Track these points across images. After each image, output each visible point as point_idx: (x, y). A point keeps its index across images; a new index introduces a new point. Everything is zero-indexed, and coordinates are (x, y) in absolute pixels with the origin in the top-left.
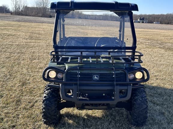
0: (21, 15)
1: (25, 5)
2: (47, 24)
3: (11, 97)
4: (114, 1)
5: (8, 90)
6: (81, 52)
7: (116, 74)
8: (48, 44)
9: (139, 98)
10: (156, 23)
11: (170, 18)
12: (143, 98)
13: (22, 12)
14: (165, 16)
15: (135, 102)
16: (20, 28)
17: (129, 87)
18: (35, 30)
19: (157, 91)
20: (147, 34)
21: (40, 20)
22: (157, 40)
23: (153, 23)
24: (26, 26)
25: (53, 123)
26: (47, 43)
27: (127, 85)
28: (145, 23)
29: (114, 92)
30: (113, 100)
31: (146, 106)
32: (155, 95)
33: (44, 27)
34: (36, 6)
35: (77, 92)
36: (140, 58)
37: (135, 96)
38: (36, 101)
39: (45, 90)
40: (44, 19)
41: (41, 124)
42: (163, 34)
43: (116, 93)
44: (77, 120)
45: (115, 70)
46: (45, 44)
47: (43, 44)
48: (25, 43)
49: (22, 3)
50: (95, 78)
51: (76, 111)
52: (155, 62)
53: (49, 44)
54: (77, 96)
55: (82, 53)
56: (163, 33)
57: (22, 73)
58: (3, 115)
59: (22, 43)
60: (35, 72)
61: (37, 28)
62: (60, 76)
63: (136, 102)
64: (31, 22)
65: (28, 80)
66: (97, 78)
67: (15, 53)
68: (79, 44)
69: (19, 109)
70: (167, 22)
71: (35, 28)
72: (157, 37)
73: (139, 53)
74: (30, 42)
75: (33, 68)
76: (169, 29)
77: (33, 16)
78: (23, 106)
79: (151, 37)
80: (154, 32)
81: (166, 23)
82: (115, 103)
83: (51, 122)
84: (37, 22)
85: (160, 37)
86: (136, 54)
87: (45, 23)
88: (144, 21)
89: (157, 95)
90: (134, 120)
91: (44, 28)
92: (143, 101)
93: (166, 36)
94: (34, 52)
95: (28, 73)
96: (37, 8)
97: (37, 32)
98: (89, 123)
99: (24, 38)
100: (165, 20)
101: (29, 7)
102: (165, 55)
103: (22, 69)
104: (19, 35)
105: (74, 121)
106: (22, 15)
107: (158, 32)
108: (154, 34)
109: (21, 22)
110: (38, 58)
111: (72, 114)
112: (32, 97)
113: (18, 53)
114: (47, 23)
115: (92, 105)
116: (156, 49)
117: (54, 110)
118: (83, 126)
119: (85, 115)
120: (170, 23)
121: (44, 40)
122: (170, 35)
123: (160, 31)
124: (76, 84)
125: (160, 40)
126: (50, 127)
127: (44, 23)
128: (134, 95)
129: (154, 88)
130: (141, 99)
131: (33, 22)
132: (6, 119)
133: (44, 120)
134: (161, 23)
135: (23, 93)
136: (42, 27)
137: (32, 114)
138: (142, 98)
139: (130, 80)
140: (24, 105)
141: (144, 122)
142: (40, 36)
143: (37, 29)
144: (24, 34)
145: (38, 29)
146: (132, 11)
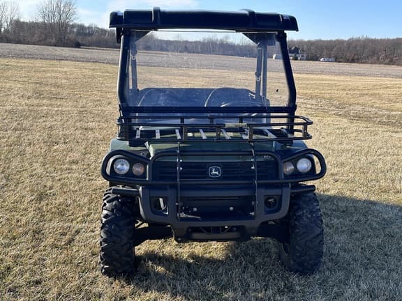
0: (5, 42)
1: (15, 18)
2: (72, 63)
3: (19, 224)
4: (246, 10)
5: (8, 210)
6: (182, 119)
7: (259, 164)
8: (81, 109)
9: (305, 214)
10: (326, 59)
11: (358, 48)
12: (314, 212)
13: (7, 35)
14: (345, 44)
15: (296, 223)
16: (9, 73)
17: (284, 189)
18: (46, 78)
19: (337, 206)
20: (308, 84)
21: (54, 54)
22: (331, 99)
23: (319, 60)
24: (22, 68)
25: (124, 272)
26: (80, 106)
27: (281, 186)
28: (301, 60)
29: (255, 200)
30: (252, 218)
31: (320, 230)
32: (334, 213)
33: (65, 69)
34: (40, 20)
35: (177, 202)
36: (305, 128)
37: (297, 210)
38: (76, 231)
39: (105, 201)
40: (62, 50)
41: (98, 276)
42: (343, 85)
43: (259, 203)
44: (173, 267)
45: (256, 155)
46: (76, 109)
47: (70, 108)
48: (26, 107)
49: (8, 13)
50: (214, 172)
51: (169, 249)
52: (328, 146)
53: (85, 109)
54: (178, 212)
55: (182, 121)
56: (343, 83)
57: (34, 173)
58: (9, 261)
59: (21, 108)
60: (62, 170)
61: (48, 71)
62: (138, 169)
63: (299, 222)
64: (33, 58)
65: (51, 188)
66: (217, 173)
67: (6, 131)
68: (174, 102)
69: (41, 248)
70: (351, 58)
71: (44, 71)
72: (329, 91)
73: (304, 118)
74: (38, 105)
75: (56, 163)
76: (355, 74)
77: (34, 44)
78: (50, 241)
79: (316, 91)
80: (322, 80)
81: (348, 61)
82: (256, 224)
83: (119, 271)
84: (47, 59)
85: (336, 91)
86: (296, 121)
87: (67, 60)
88: (297, 55)
89: (338, 214)
90: (295, 261)
91: (66, 72)
92: (313, 219)
93: (349, 90)
94: (51, 127)
95: (48, 174)
96: (44, 23)
97: (50, 81)
98: (201, 272)
99: (22, 96)
100: (345, 53)
101: (24, 23)
102: (350, 131)
103: (31, 164)
104: (9, 90)
105: (168, 269)
106: (9, 41)
107: (331, 80)
108: (323, 85)
109: (9, 57)
110: (65, 139)
111: (161, 254)
112: (67, 224)
113: (15, 130)
114: (70, 60)
115: (208, 230)
116: (328, 119)
117: (126, 244)
118: (187, 276)
119: (188, 256)
120: (358, 59)
121: (71, 99)
122: (358, 87)
123: (336, 78)
124: (174, 187)
125: (337, 99)
126: (117, 281)
127: (63, 60)
128: (296, 207)
129: (331, 199)
130: (309, 216)
131: (37, 59)
132: (16, 269)
133: (105, 267)
134: (337, 60)
135: (44, 216)
136: (59, 69)
137: (73, 258)
138: (312, 212)
139: (287, 177)
140: (53, 240)
141: (316, 264)
142: (60, 90)
143: (49, 75)
144: (19, 85)
145: (53, 75)
146: (285, 31)
